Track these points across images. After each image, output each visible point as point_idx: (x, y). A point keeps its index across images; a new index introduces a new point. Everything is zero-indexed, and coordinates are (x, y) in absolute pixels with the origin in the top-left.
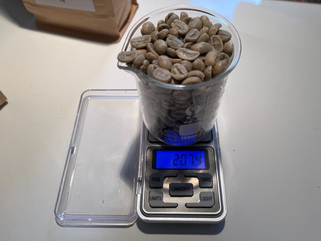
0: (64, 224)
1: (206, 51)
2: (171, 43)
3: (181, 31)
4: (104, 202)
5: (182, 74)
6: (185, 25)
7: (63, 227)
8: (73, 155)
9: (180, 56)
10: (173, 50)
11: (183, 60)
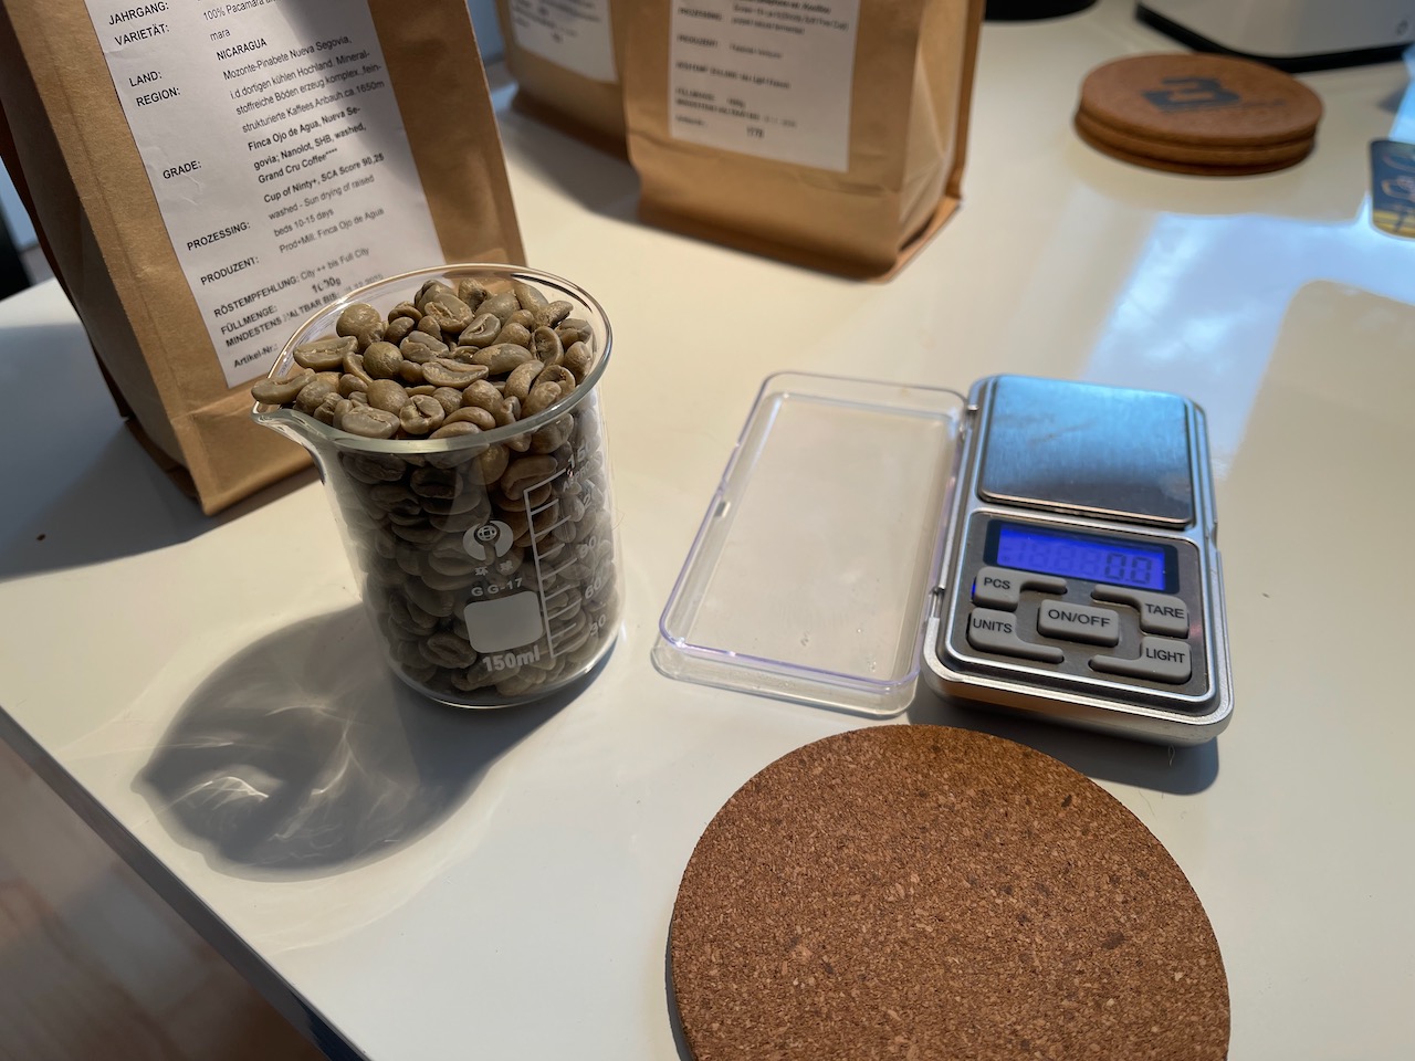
0: (676, 673)
1: (512, 365)
2: (413, 348)
3: (446, 322)
4: (807, 644)
5: (426, 416)
6: (462, 306)
7: (673, 678)
8: (719, 520)
9: (431, 378)
10: (415, 365)
11: (438, 386)
